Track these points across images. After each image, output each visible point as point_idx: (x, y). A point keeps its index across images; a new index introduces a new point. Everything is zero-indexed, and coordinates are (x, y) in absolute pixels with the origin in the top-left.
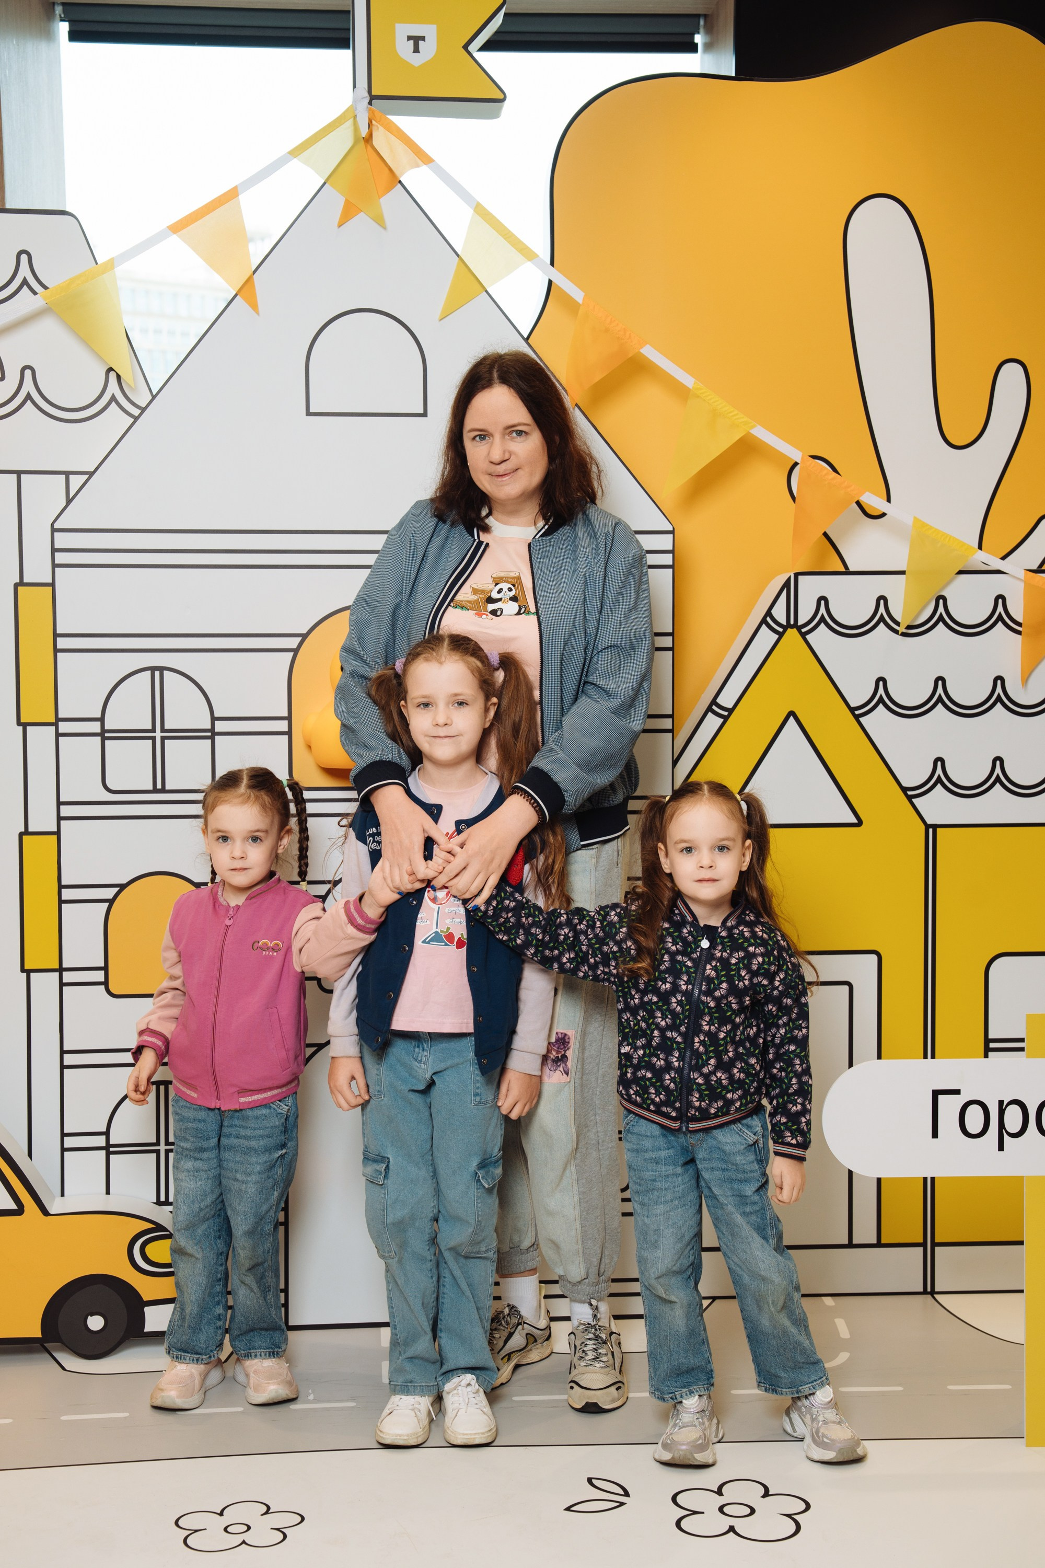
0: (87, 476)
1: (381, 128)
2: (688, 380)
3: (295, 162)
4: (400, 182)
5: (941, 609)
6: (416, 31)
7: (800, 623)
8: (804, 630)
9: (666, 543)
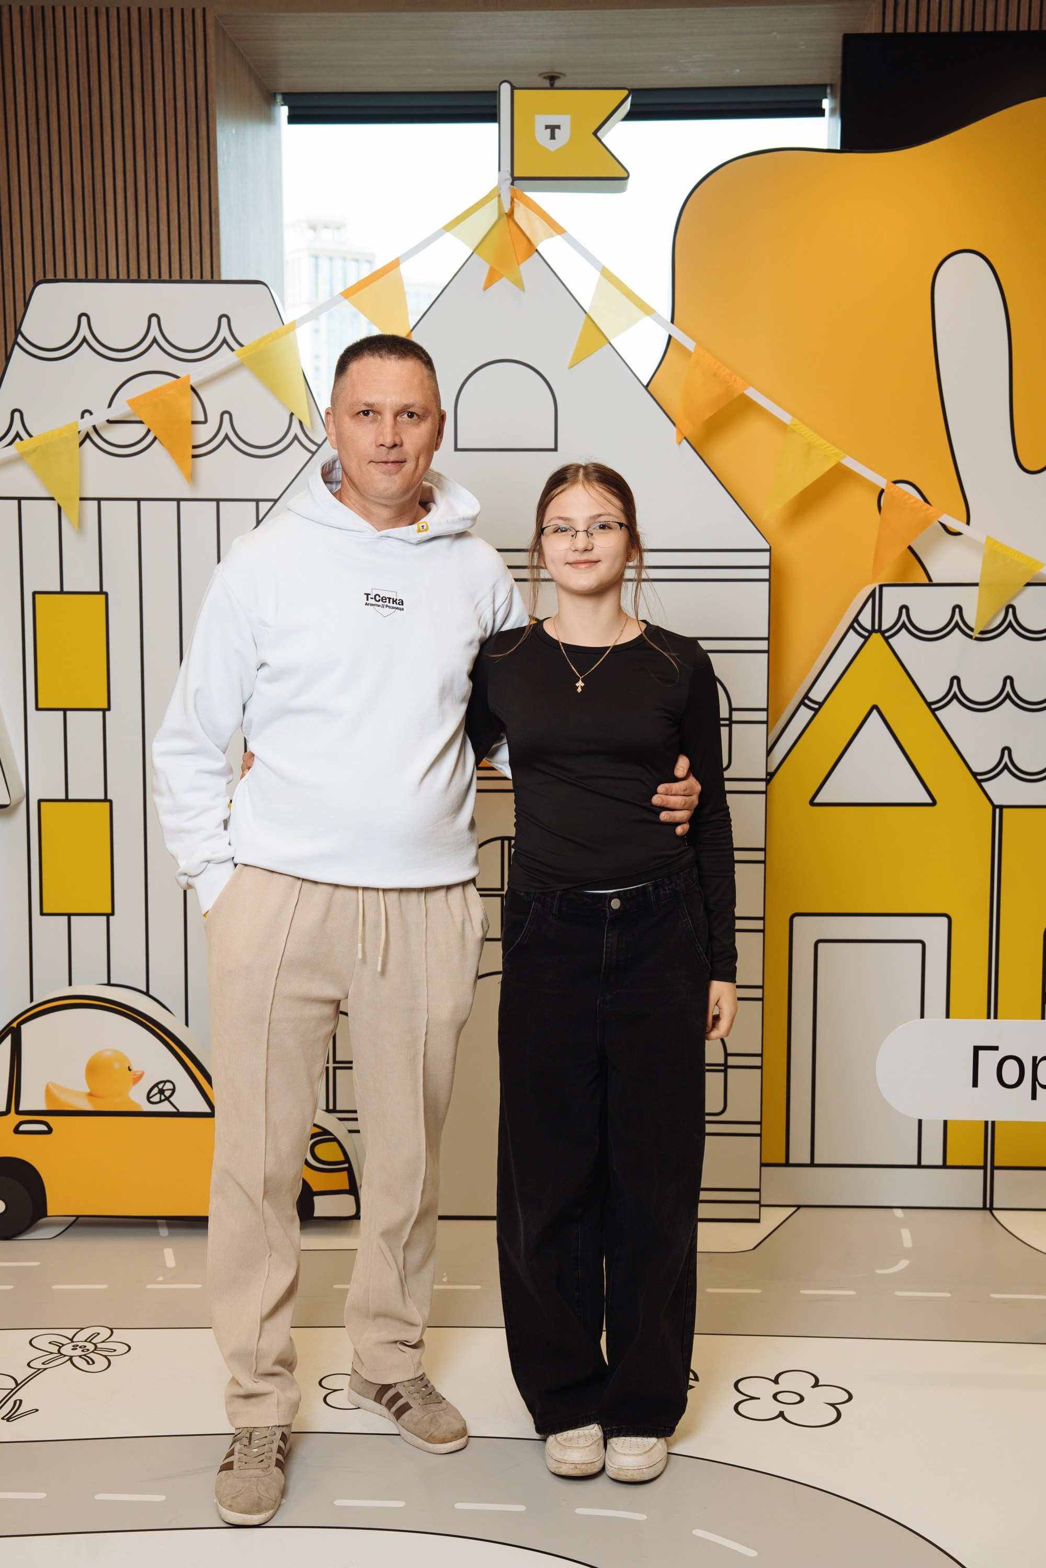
0: (272, 503)
1: (522, 206)
2: (786, 418)
3: (448, 235)
4: (537, 250)
5: (1010, 617)
6: (553, 120)
7: (884, 628)
8: (887, 635)
9: (764, 559)
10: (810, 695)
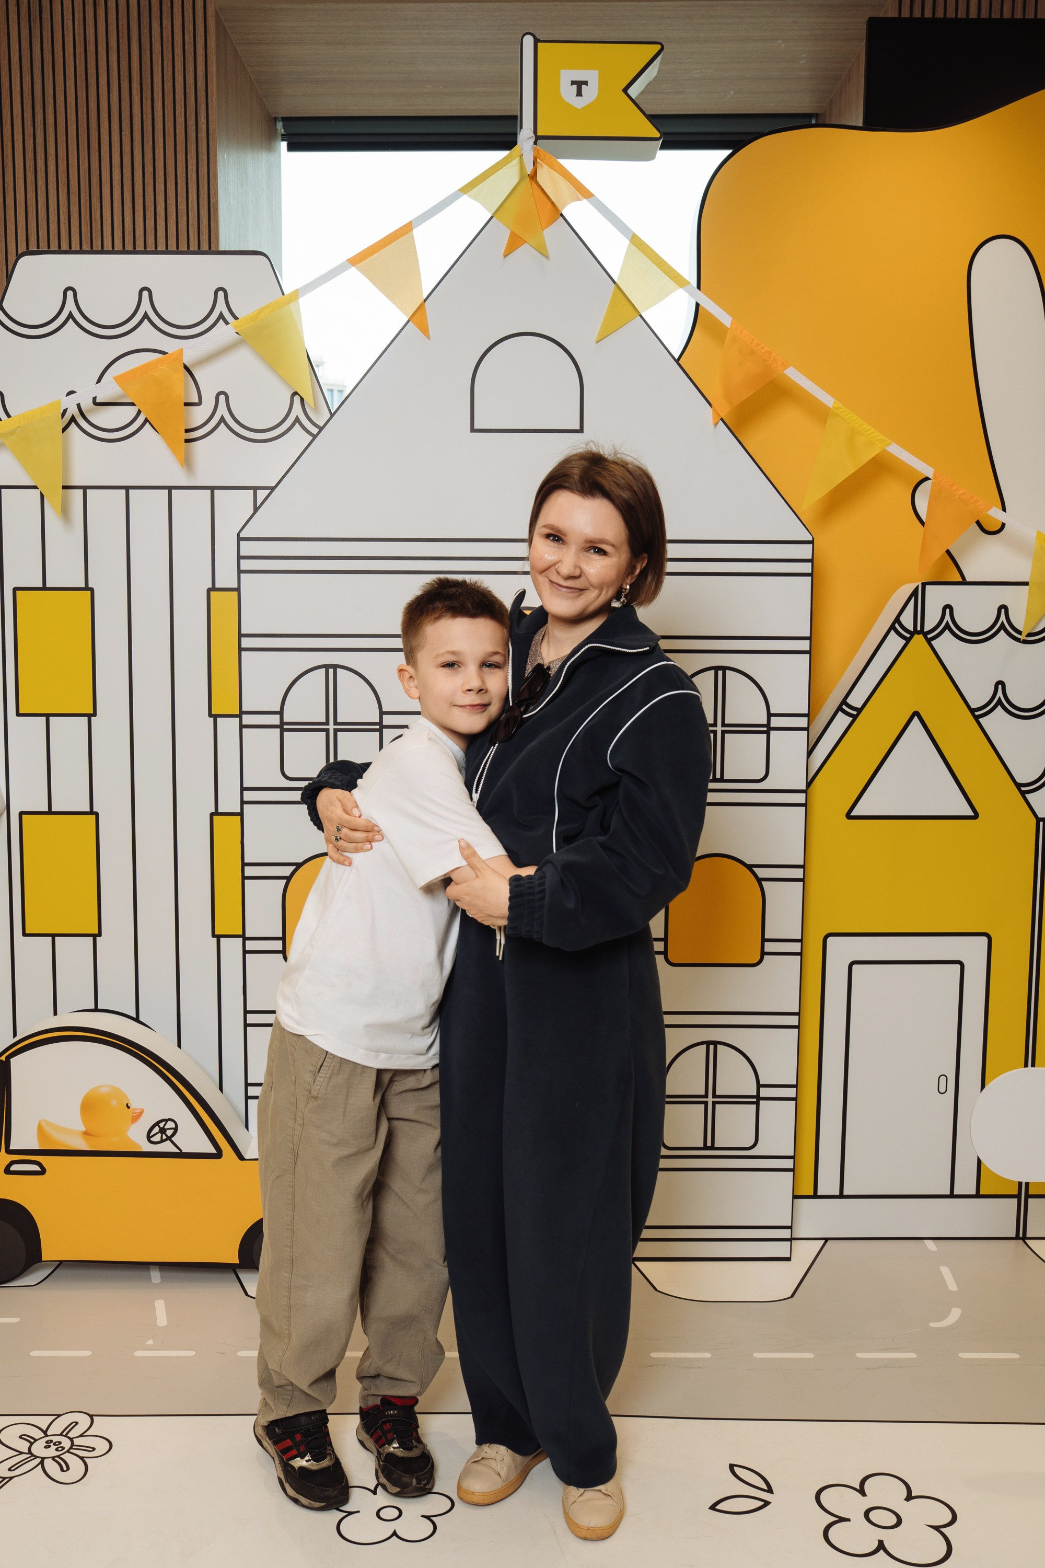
0: (270, 490)
1: (546, 167)
2: (828, 400)
3: (465, 198)
4: (562, 215)
6: (579, 76)
7: (925, 630)
8: (929, 637)
9: (805, 551)
10: (848, 701)
